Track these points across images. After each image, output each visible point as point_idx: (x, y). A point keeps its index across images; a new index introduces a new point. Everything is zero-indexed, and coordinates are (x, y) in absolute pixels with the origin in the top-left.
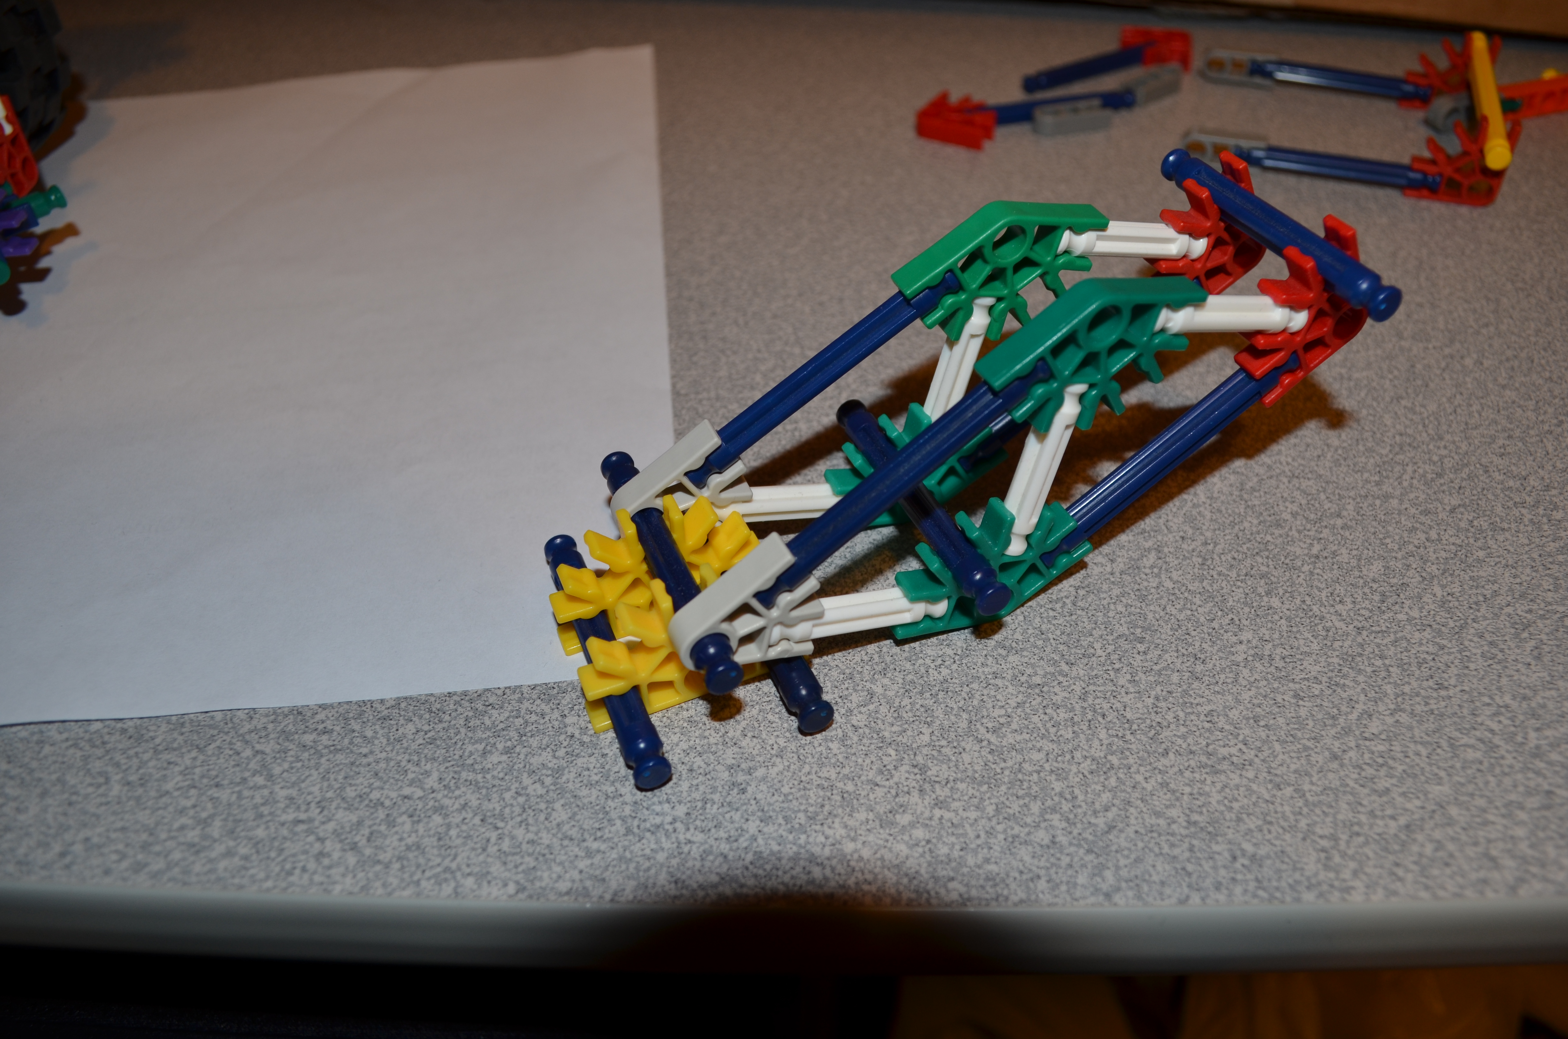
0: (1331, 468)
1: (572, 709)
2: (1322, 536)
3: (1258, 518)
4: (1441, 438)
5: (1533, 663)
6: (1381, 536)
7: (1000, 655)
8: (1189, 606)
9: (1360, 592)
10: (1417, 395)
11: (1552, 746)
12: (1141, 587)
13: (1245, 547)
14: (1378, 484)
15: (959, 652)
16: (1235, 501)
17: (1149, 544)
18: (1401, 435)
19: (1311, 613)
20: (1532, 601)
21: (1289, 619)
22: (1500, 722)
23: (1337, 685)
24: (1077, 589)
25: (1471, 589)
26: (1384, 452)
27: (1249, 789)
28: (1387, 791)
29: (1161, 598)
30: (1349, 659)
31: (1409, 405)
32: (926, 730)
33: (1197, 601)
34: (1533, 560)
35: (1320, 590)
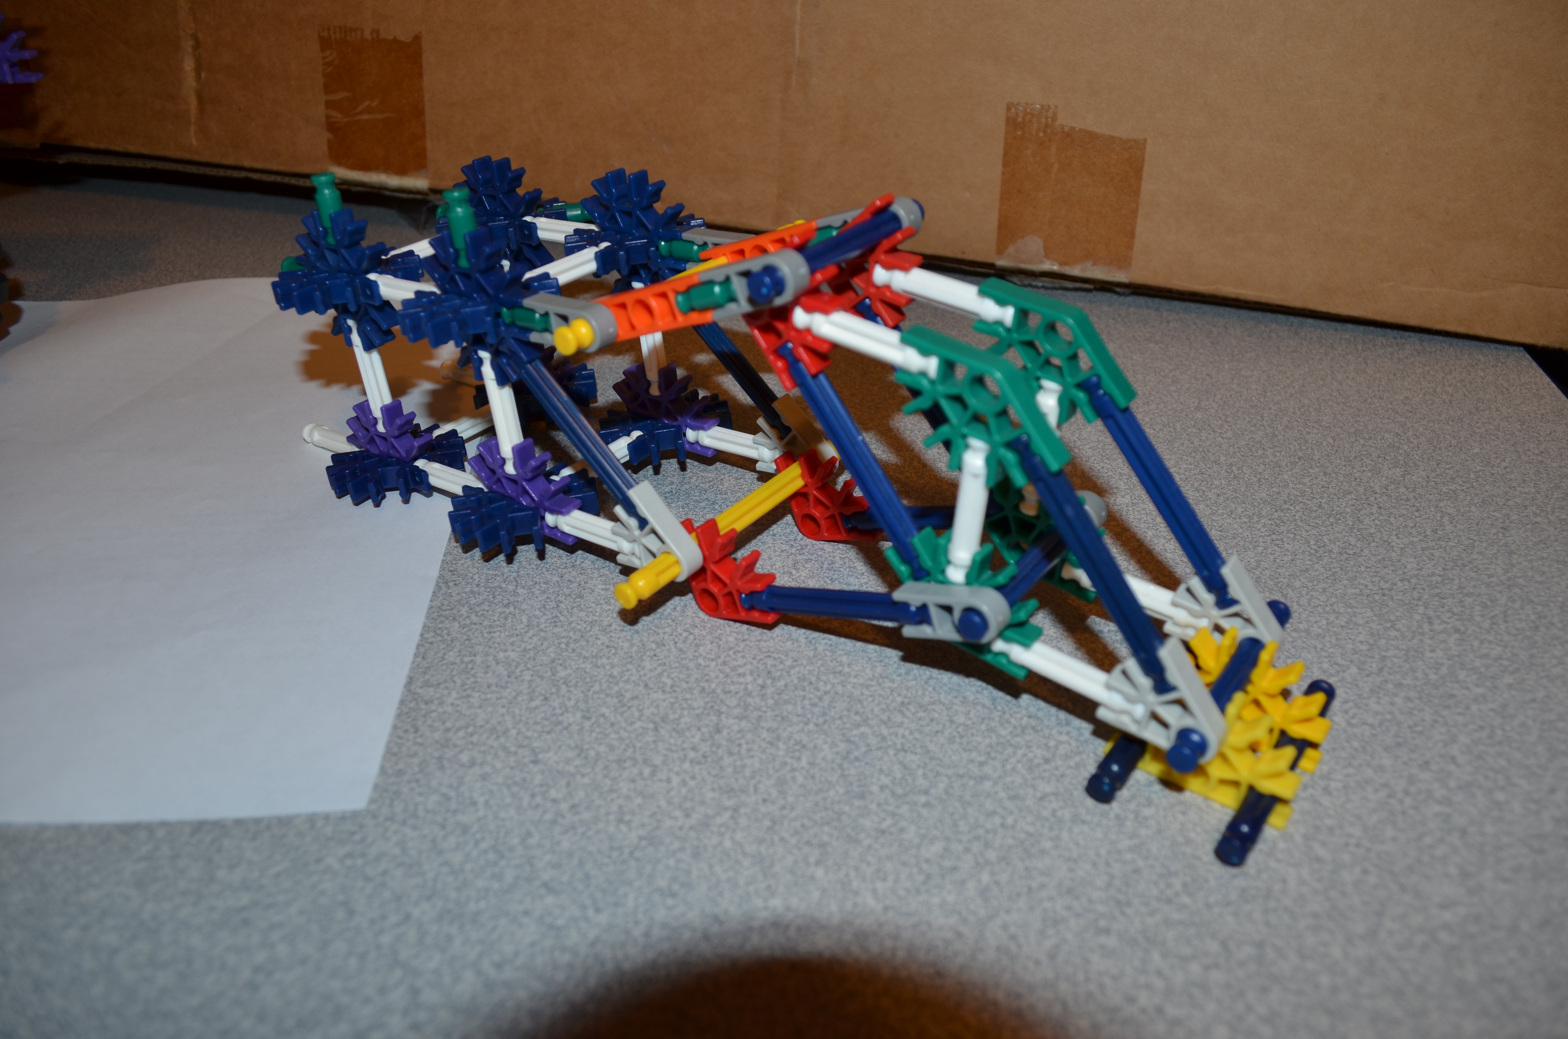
0: (943, 745)
2: (899, 811)
3: (846, 787)
6: (957, 817)
8: (736, 867)
9: (907, 871)
12: (701, 844)
13: (819, 815)
14: (981, 764)
15: (505, 887)
16: (833, 769)
17: (729, 803)
18: (1030, 717)
20: (1076, 898)
24: (641, 838)
25: (1020, 878)
26: (1003, 732)
29: (714, 856)
33: (746, 862)
34: (1098, 855)
35: (869, 864)
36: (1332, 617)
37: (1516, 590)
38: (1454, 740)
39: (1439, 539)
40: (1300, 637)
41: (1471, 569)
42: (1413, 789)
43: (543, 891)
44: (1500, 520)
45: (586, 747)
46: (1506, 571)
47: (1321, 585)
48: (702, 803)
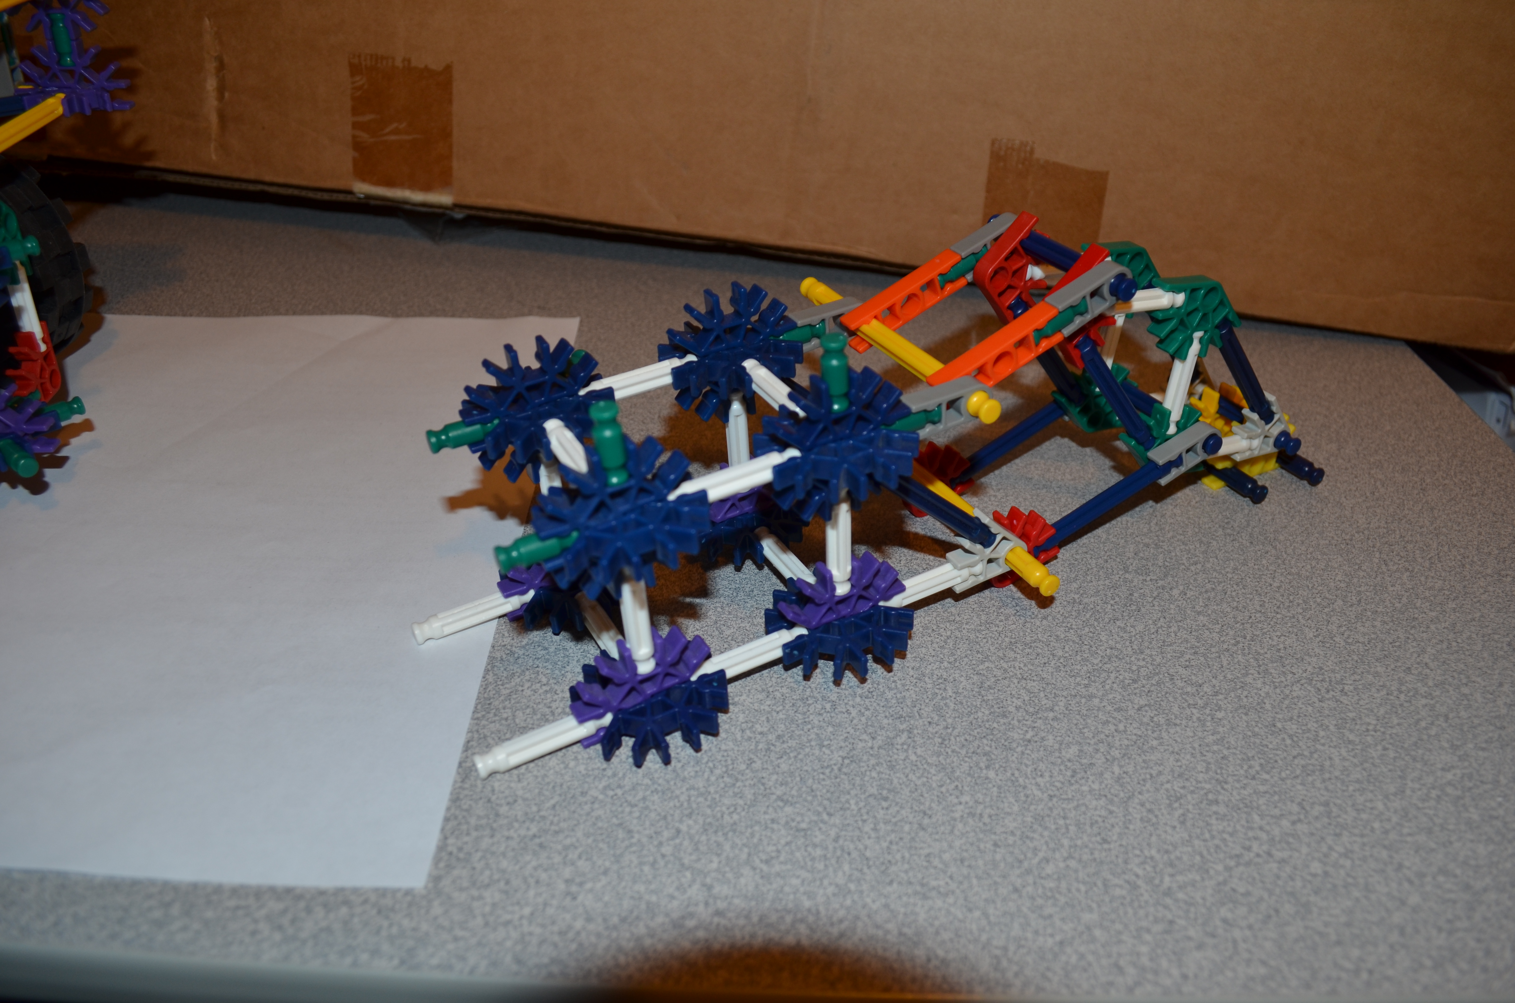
0: (1052, 673)
1: (452, 833)
2: (1036, 725)
3: (989, 709)
4: (1142, 653)
5: (1178, 826)
6: (1081, 727)
7: (779, 806)
8: (926, 774)
9: (1057, 769)
10: (1130, 618)
11: (1180, 888)
12: (893, 759)
13: (976, 731)
14: (1086, 686)
15: (749, 803)
16: (974, 696)
17: (904, 726)
18: (1111, 649)
19: (1017, 784)
20: (1187, 779)
21: (999, 787)
22: (1145, 869)
23: (1027, 837)
24: (844, 758)
25: (1142, 769)
26: (1096, 662)
27: (948, 912)
28: (1050, 916)
29: (906, 768)
30: (1039, 819)
31: (1122, 625)
32: (716, 859)
33: (933, 771)
34: (1194, 749)
35: (1027, 766)
36: (1314, 563)
37: (1442, 538)
38: (1424, 651)
39: (1377, 499)
40: (1294, 579)
41: (1406, 522)
42: (1404, 688)
43: (781, 804)
44: (1419, 483)
45: (771, 690)
46: (1432, 523)
47: (1299, 539)
48: (882, 728)
